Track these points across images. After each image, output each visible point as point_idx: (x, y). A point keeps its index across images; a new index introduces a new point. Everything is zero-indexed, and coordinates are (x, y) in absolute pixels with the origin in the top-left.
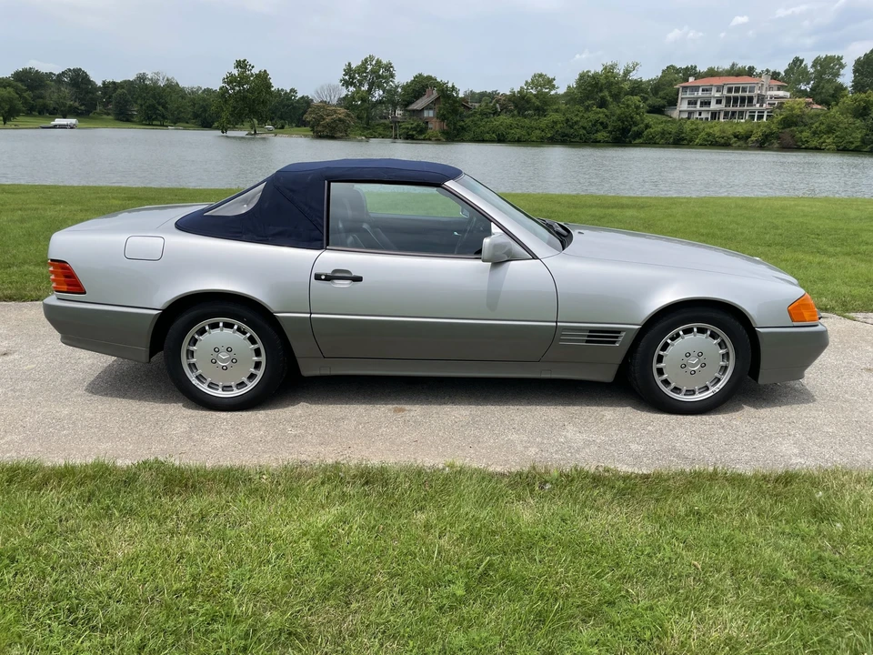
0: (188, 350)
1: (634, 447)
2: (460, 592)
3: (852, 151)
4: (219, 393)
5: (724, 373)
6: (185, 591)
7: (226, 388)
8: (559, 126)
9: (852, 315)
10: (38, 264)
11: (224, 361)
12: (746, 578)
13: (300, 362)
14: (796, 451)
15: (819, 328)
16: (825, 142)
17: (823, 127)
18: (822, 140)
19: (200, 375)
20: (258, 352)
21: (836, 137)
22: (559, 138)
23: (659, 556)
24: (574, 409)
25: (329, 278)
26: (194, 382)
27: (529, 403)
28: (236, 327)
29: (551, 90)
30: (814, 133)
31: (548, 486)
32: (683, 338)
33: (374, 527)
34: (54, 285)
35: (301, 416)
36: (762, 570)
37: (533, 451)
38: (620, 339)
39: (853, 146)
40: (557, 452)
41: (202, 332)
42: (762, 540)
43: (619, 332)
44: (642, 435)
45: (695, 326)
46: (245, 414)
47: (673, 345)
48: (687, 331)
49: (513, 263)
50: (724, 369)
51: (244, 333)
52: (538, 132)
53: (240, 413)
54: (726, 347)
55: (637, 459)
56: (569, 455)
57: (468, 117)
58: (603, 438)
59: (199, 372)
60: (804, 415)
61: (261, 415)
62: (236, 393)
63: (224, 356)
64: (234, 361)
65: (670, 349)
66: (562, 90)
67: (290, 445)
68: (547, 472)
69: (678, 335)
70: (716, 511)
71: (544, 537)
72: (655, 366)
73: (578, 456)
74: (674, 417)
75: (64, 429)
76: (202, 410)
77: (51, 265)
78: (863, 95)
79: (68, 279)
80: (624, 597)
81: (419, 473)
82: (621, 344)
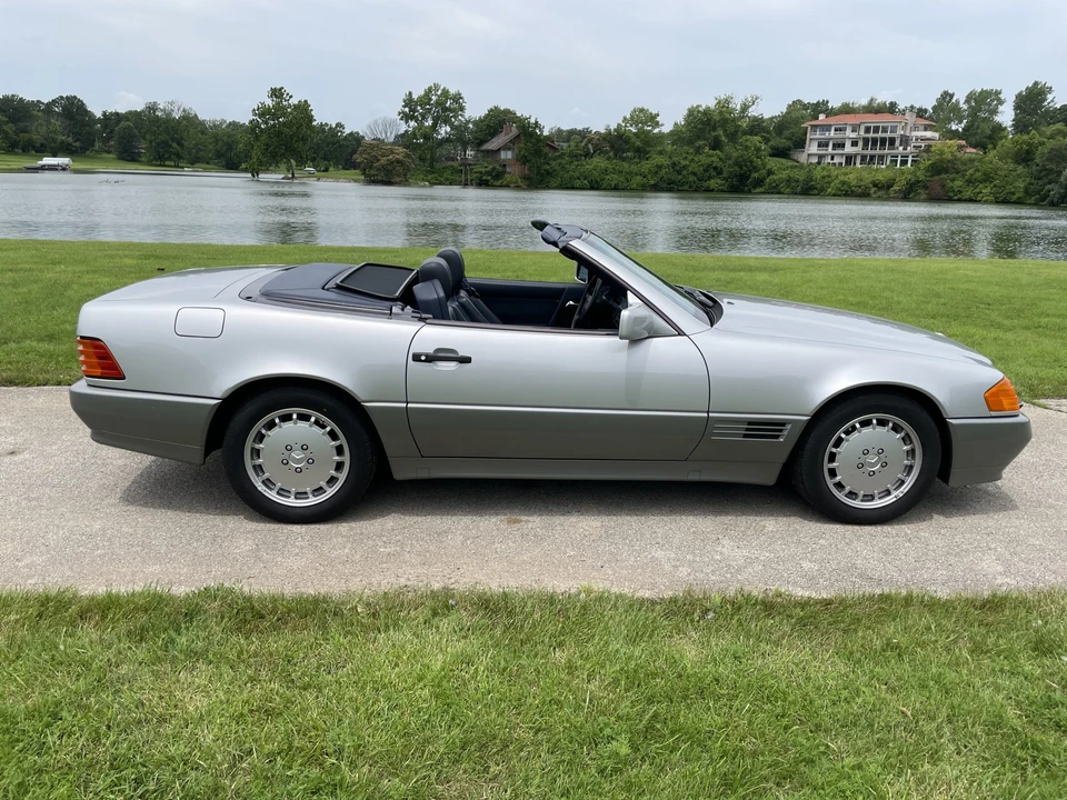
0: (253, 449)
1: (806, 565)
2: (624, 750)
3: (1014, 203)
4: (291, 502)
5: (908, 475)
6: (279, 753)
7: (300, 495)
8: (664, 171)
9: (1042, 401)
10: (41, 340)
11: (298, 461)
12: (966, 726)
13: (392, 462)
14: (1000, 568)
15: (1021, 419)
16: (981, 192)
17: (979, 174)
18: (978, 190)
19: (268, 479)
20: (339, 450)
21: (995, 186)
22: (665, 185)
23: (860, 700)
24: (728, 520)
25: (430, 359)
26: (259, 489)
27: (672, 511)
28: (313, 419)
29: (654, 128)
30: (969, 182)
31: (711, 615)
32: (860, 432)
33: (504, 669)
34: (84, 368)
35: (393, 530)
36: (984, 716)
37: (684, 571)
38: (785, 433)
39: (1014, 198)
40: (713, 572)
41: (271, 425)
42: (977, 679)
43: (784, 424)
44: (813, 551)
45: (874, 417)
46: (323, 527)
47: (848, 440)
48: (865, 424)
49: (655, 340)
50: (910, 469)
51: (323, 427)
52: (639, 178)
53: (317, 526)
54: (911, 442)
55: (812, 580)
56: (729, 576)
57: (555, 159)
58: (767, 554)
59: (267, 475)
60: (1004, 524)
61: (343, 528)
62: (312, 501)
63: (297, 455)
64: (310, 461)
65: (844, 445)
66: (667, 128)
67: (384, 565)
68: (708, 598)
69: (854, 428)
70: (918, 645)
71: (717, 680)
72: (827, 466)
73: (739, 577)
74: (849, 527)
75: (98, 549)
76: (269, 522)
77: (80, 342)
78: (1025, 137)
79: (102, 360)
80: (824, 753)
81: (552, 600)
82: (786, 439)
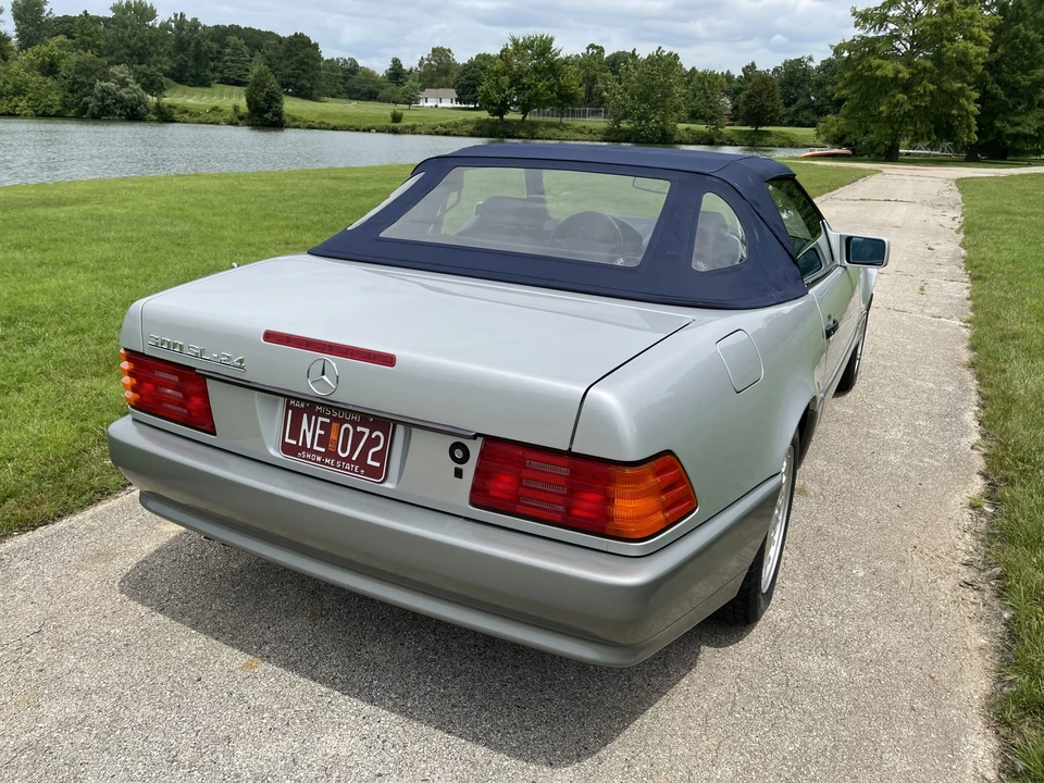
16: (17, 106)
17: (9, 87)
18: (13, 104)
39: (53, 111)
79: (672, 493)
